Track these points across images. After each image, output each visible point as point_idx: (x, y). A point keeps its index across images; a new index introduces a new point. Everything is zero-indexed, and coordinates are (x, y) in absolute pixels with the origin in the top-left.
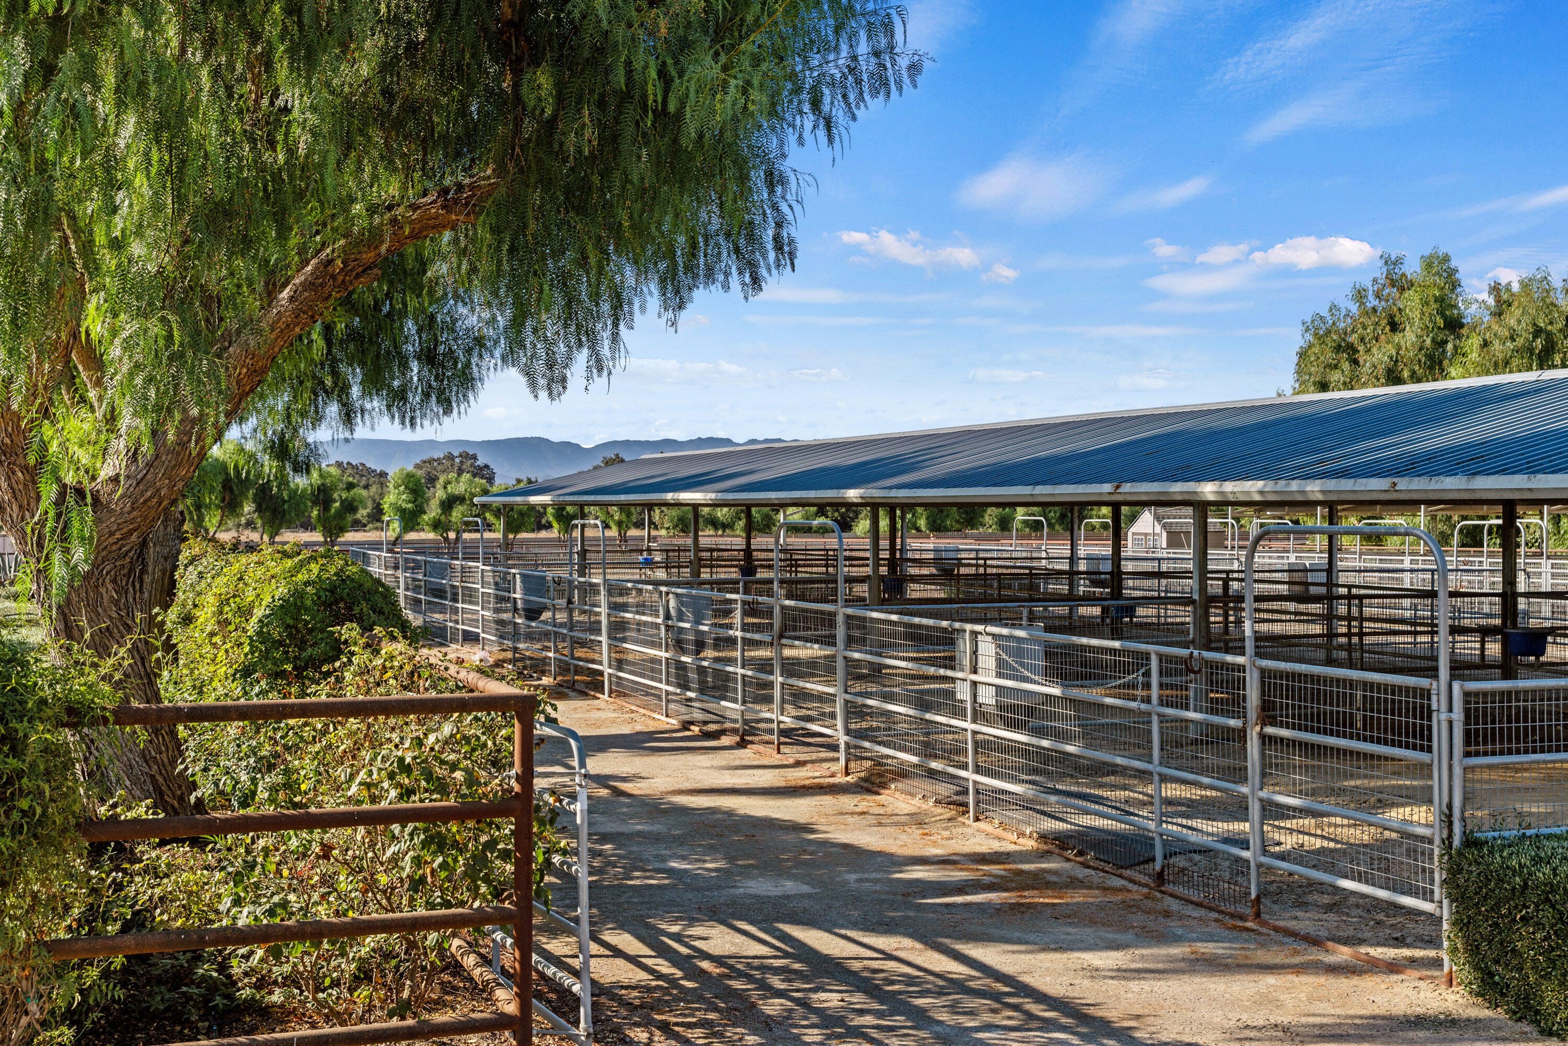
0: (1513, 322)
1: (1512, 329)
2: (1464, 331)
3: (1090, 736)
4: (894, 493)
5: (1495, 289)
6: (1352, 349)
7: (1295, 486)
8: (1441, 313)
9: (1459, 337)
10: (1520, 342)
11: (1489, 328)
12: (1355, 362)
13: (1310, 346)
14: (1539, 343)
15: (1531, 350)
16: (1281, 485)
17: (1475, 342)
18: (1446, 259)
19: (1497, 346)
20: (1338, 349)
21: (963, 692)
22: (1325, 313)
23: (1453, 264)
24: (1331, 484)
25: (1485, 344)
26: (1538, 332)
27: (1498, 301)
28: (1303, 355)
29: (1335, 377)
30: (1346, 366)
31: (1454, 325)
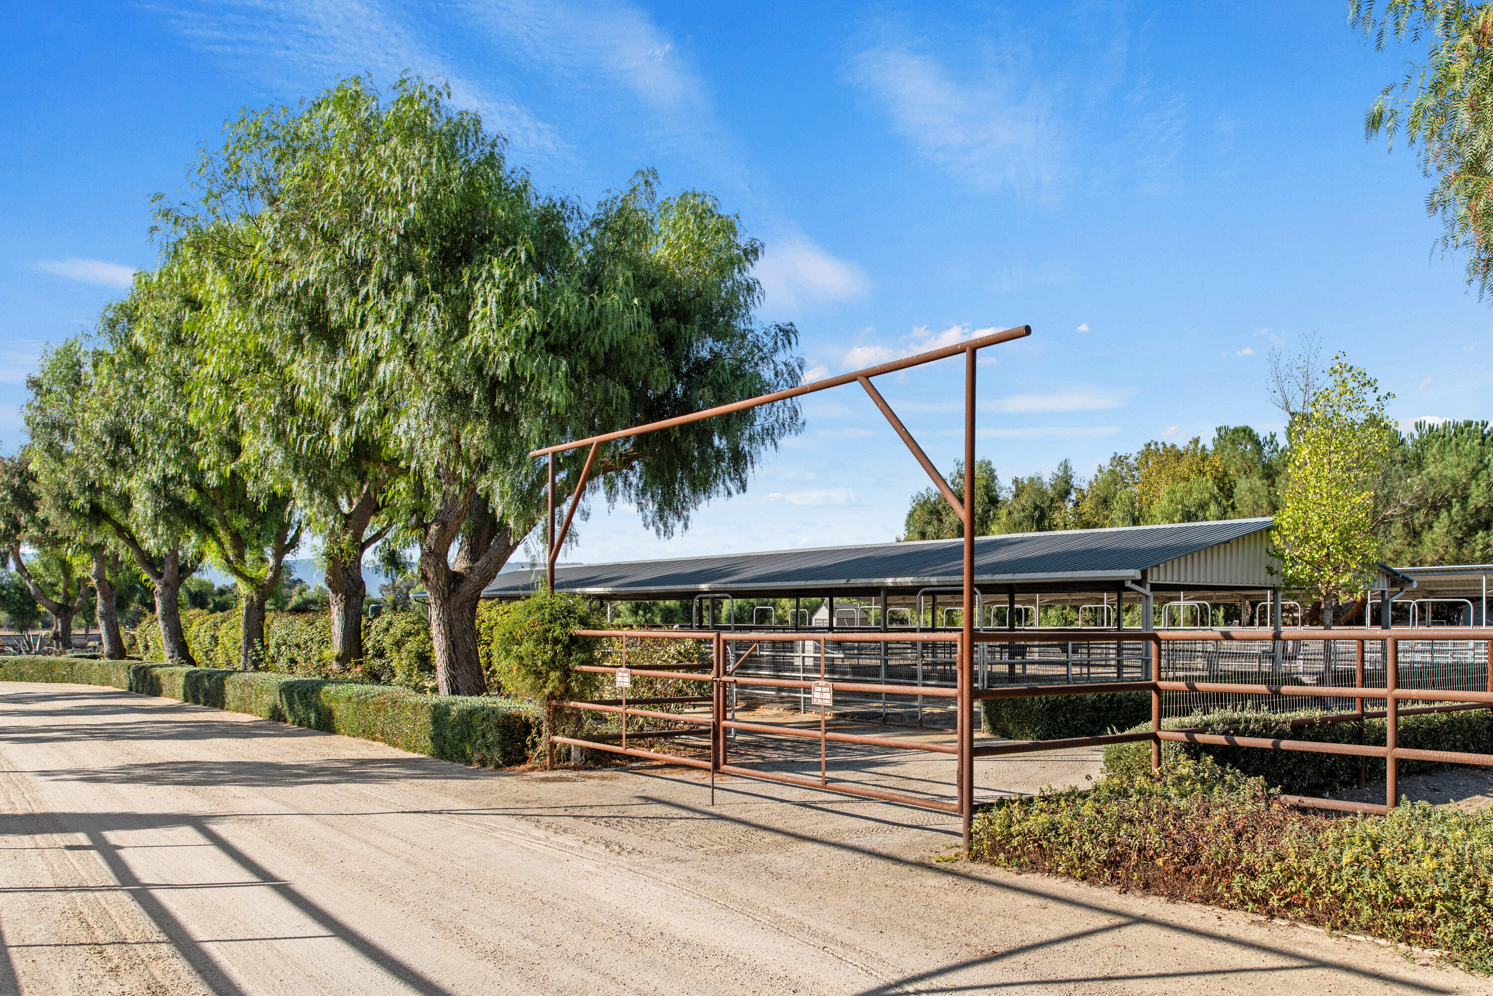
0: (1023, 502)
1: (1023, 505)
2: (999, 505)
3: (854, 674)
4: (729, 586)
5: (1016, 481)
6: (938, 513)
7: (926, 579)
8: (987, 494)
9: (996, 508)
10: (1027, 513)
11: (1012, 504)
12: (941, 521)
13: (915, 510)
14: (1037, 514)
15: (1033, 517)
16: (921, 579)
17: (1003, 512)
18: (989, 463)
19: (1016, 515)
20: (931, 513)
21: (798, 662)
22: (924, 492)
23: (993, 466)
24: (941, 578)
25: (1010, 513)
26: (1036, 507)
27: (1017, 488)
28: (911, 515)
29: (930, 529)
30: (935, 523)
31: (994, 501)
